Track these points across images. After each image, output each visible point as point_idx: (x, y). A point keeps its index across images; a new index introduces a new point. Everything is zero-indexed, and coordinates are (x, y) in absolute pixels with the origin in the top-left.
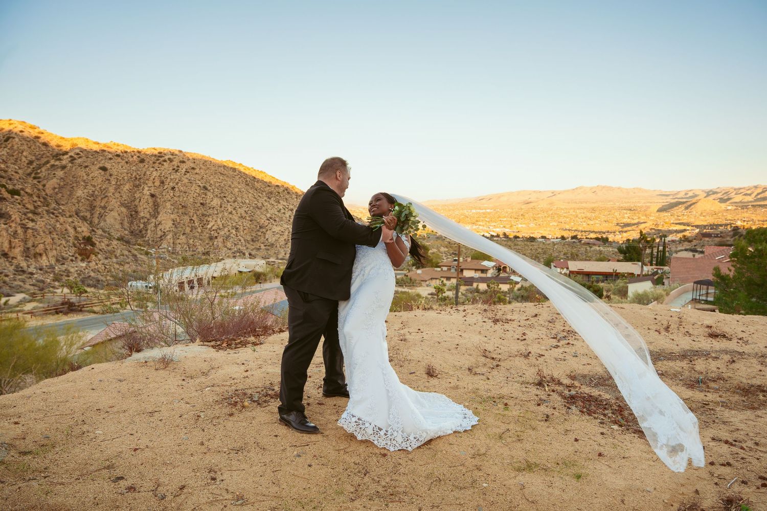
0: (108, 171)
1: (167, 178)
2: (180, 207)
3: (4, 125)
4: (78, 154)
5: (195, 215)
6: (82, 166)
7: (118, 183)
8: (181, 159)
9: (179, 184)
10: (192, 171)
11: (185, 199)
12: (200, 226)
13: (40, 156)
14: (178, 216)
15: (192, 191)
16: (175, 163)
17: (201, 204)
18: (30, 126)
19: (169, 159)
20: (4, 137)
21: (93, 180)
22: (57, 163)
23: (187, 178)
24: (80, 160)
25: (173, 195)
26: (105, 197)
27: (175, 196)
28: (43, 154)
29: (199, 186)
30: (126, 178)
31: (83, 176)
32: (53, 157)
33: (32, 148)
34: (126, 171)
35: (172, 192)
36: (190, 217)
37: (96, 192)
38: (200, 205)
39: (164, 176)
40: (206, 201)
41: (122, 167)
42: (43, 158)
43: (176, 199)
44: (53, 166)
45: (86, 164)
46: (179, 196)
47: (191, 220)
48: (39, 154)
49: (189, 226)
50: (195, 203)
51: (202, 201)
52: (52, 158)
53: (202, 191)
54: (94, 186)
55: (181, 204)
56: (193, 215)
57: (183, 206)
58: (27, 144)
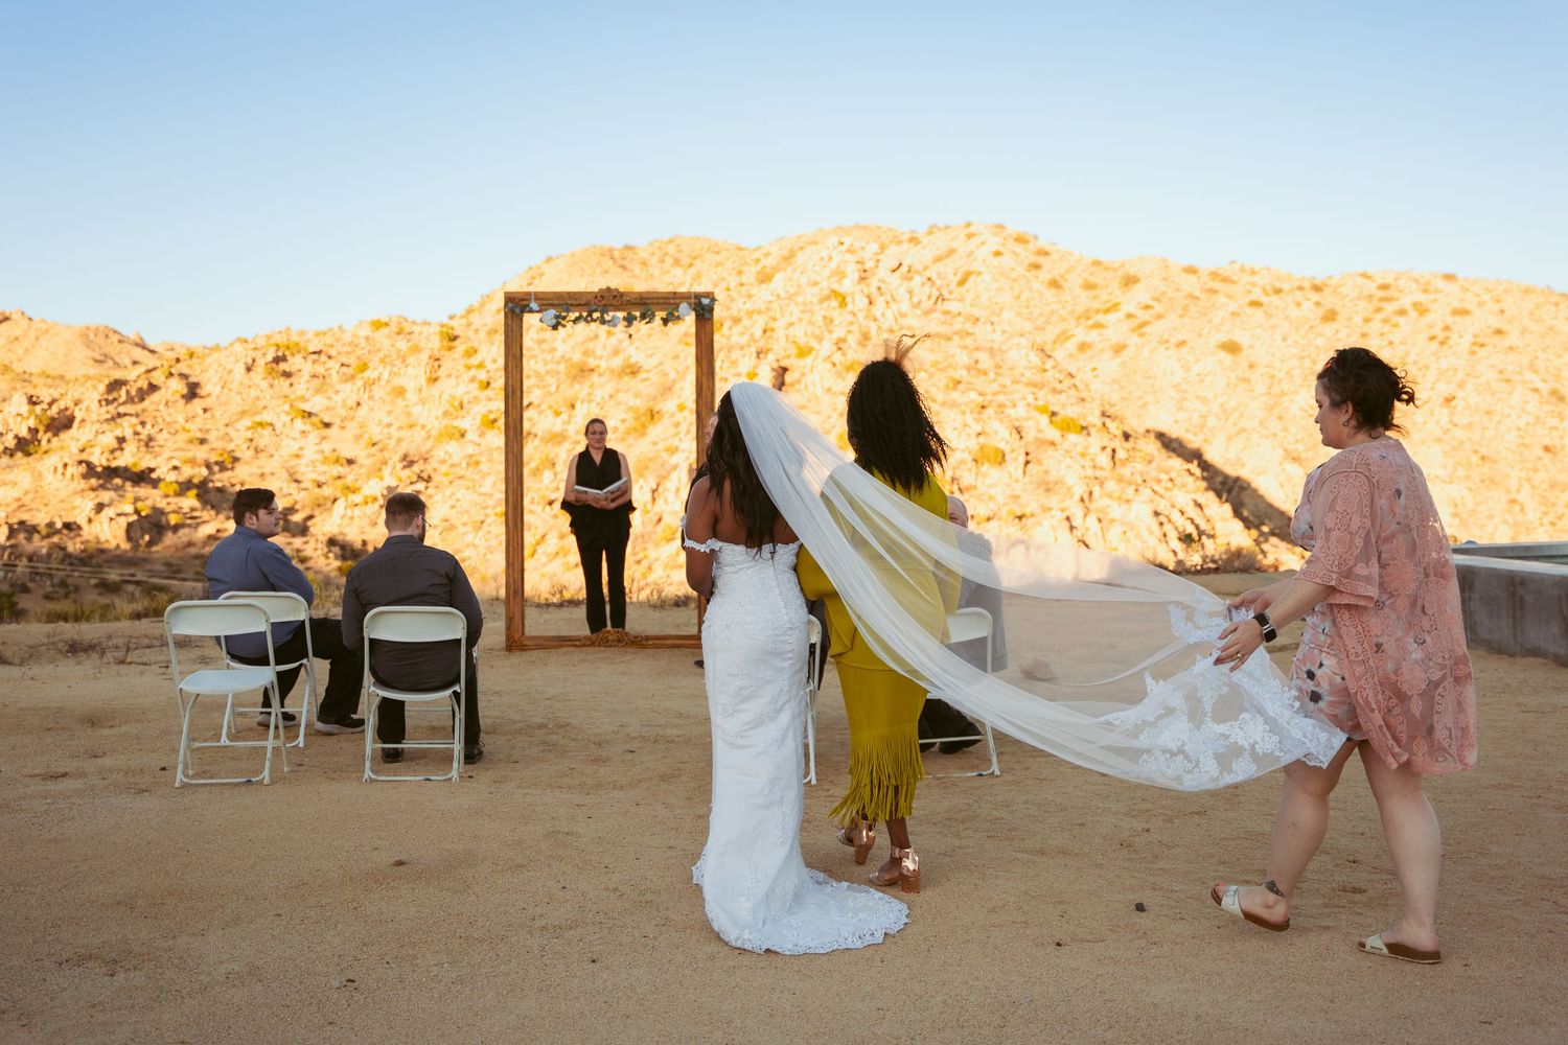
0: (1243, 355)
1: (1426, 367)
2: (1475, 459)
3: (953, 240)
4: (1147, 307)
5: (1526, 487)
6: (1167, 341)
7: (1276, 389)
8: (1457, 305)
9: (1469, 387)
10: (1496, 338)
11: (1489, 434)
12: (1546, 520)
13: (1043, 319)
14: (1470, 489)
15: (1512, 407)
16: (1439, 315)
17: (1547, 449)
18: (1015, 236)
19: (1416, 305)
20: (955, 274)
21: (1202, 381)
22: (1093, 336)
23: (1492, 366)
24: (1161, 325)
25: (1451, 422)
26: (1238, 433)
27: (1455, 425)
28: (1052, 313)
29: (1536, 390)
30: (1297, 373)
31: (1173, 373)
32: (1078, 319)
33: (1023, 298)
34: (1295, 351)
35: (1445, 411)
36: (1508, 491)
37: (1212, 422)
38: (1541, 453)
39: (1415, 362)
40: (1562, 438)
41: (1285, 340)
42: (1049, 323)
43: (1459, 433)
44: (1083, 347)
45: (1180, 337)
46: (1470, 426)
47: (1513, 501)
48: (1041, 315)
49: (1505, 522)
50: (1525, 446)
51: (1547, 441)
52: (1073, 323)
53: (1548, 408)
54: (1205, 400)
55: (1476, 452)
56: (1520, 485)
57: (1483, 458)
58: (1012, 288)
